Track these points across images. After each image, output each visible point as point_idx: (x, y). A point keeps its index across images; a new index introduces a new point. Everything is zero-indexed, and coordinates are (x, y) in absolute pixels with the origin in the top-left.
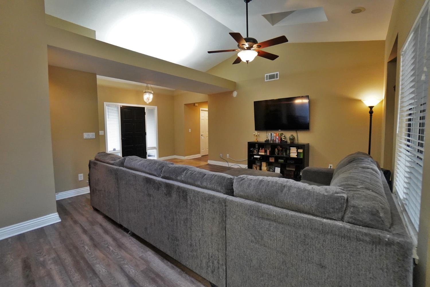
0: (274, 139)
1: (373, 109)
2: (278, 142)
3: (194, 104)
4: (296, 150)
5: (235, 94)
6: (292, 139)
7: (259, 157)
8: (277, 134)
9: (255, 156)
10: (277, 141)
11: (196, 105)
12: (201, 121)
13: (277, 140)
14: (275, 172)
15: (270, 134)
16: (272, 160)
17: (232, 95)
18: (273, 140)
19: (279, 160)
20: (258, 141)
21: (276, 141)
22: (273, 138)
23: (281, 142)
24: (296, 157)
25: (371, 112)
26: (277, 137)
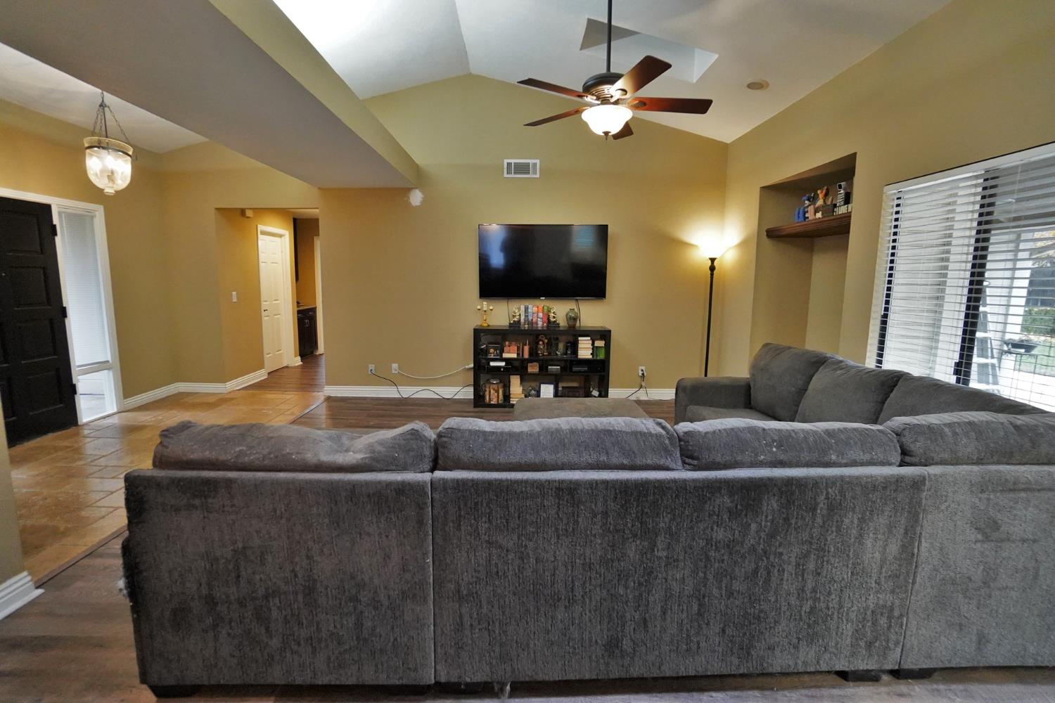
0: (532, 320)
1: (716, 263)
2: (543, 327)
3: (242, 212)
4: (591, 342)
5: (416, 198)
6: (573, 319)
7: (503, 364)
8: (541, 307)
9: (492, 364)
10: (540, 324)
11: (249, 213)
12: (262, 265)
13: (539, 322)
14: (541, 396)
15: (523, 308)
16: (533, 368)
17: (405, 199)
18: (531, 323)
19: (549, 367)
20: (489, 326)
21: (537, 324)
22: (530, 318)
23: (548, 326)
24: (591, 357)
25: (712, 268)
26: (541, 315)
